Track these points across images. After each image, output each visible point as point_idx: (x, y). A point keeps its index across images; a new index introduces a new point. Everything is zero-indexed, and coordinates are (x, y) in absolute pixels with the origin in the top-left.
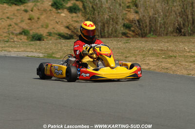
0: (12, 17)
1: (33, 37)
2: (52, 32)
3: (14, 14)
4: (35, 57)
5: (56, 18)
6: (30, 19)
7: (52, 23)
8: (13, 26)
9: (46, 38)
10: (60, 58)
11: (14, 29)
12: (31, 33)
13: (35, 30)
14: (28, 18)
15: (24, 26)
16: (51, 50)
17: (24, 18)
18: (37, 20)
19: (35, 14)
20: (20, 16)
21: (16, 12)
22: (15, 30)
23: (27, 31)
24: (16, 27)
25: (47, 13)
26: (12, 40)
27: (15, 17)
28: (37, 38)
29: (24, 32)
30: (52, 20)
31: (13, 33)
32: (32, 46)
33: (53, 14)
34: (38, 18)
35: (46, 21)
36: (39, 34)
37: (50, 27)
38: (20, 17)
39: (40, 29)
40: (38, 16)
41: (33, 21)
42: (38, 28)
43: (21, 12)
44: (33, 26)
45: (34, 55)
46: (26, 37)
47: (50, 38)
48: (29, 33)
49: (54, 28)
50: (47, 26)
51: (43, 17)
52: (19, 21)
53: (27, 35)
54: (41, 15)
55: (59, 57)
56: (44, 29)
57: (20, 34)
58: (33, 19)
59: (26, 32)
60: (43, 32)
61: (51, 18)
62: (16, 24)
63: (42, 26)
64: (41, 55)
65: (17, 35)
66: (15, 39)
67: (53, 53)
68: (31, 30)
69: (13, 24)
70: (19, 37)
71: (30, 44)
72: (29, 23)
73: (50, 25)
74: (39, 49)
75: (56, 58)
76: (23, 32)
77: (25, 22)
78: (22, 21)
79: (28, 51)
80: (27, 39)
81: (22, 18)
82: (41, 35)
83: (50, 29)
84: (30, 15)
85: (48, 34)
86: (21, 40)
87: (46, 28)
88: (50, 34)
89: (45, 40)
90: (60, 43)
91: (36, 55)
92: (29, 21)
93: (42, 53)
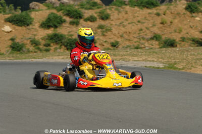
0: (144, 21)
1: (165, 43)
2: (185, 37)
3: (145, 17)
4: (154, 67)
5: (190, 22)
6: (162, 23)
7: (186, 27)
8: (144, 31)
9: (180, 44)
10: (183, 69)
11: (145, 33)
12: (163, 37)
13: (167, 35)
14: (160, 22)
15: (156, 30)
16: (174, 59)
17: (156, 22)
18: (169, 24)
19: (168, 18)
20: (152, 19)
21: (148, 16)
22: (146, 35)
23: (159, 36)
24: (147, 31)
25: (180, 17)
26: (143, 46)
27: (147, 21)
28: (170, 44)
29: (156, 37)
30: (185, 25)
31: (143, 38)
32: (154, 54)
33: (187, 17)
34: (171, 22)
35: (180, 26)
36: (172, 38)
37: (184, 32)
38: (152, 21)
39: (173, 34)
40: (170, 19)
41: (165, 25)
42: (170, 33)
43: (153, 15)
44: (166, 31)
45: (153, 66)
46: (157, 43)
47: (183, 43)
48: (161, 38)
49: (187, 33)
50: (180, 31)
51: (176, 21)
52: (151, 25)
53: (159, 40)
54: (174, 19)
55: (181, 67)
56: (177, 34)
57: (152, 39)
58: (166, 23)
59: (157, 37)
60: (176, 37)
61: (185, 22)
62: (147, 28)
63: (175, 31)
64: (161, 66)
65: (148, 40)
66: (146, 45)
67: (175, 63)
68: (163, 35)
69: (144, 28)
70: (150, 42)
71: (154, 52)
72: (161, 28)
73: (183, 30)
74: (161, 58)
75: (177, 68)
76: (154, 37)
77: (156, 27)
78: (154, 25)
79: (148, 61)
80: (159, 45)
81: (154, 22)
82: (174, 40)
83: (183, 34)
84: (162, 19)
85: (181, 39)
86: (152, 45)
87: (180, 33)
88: (183, 39)
89: (178, 45)
90: (187, 51)
91: (155, 65)
92: (161, 25)
93: (163, 63)
